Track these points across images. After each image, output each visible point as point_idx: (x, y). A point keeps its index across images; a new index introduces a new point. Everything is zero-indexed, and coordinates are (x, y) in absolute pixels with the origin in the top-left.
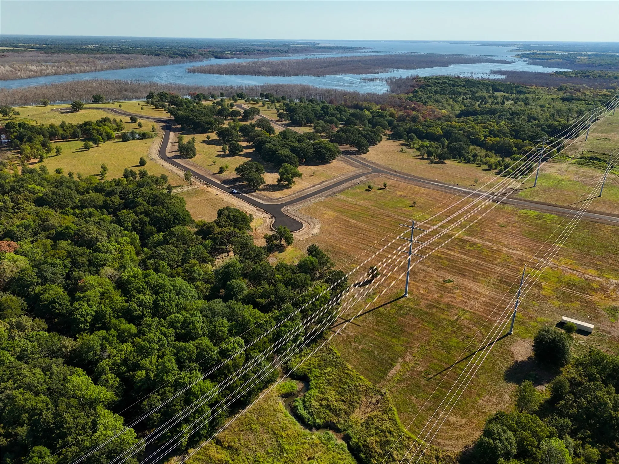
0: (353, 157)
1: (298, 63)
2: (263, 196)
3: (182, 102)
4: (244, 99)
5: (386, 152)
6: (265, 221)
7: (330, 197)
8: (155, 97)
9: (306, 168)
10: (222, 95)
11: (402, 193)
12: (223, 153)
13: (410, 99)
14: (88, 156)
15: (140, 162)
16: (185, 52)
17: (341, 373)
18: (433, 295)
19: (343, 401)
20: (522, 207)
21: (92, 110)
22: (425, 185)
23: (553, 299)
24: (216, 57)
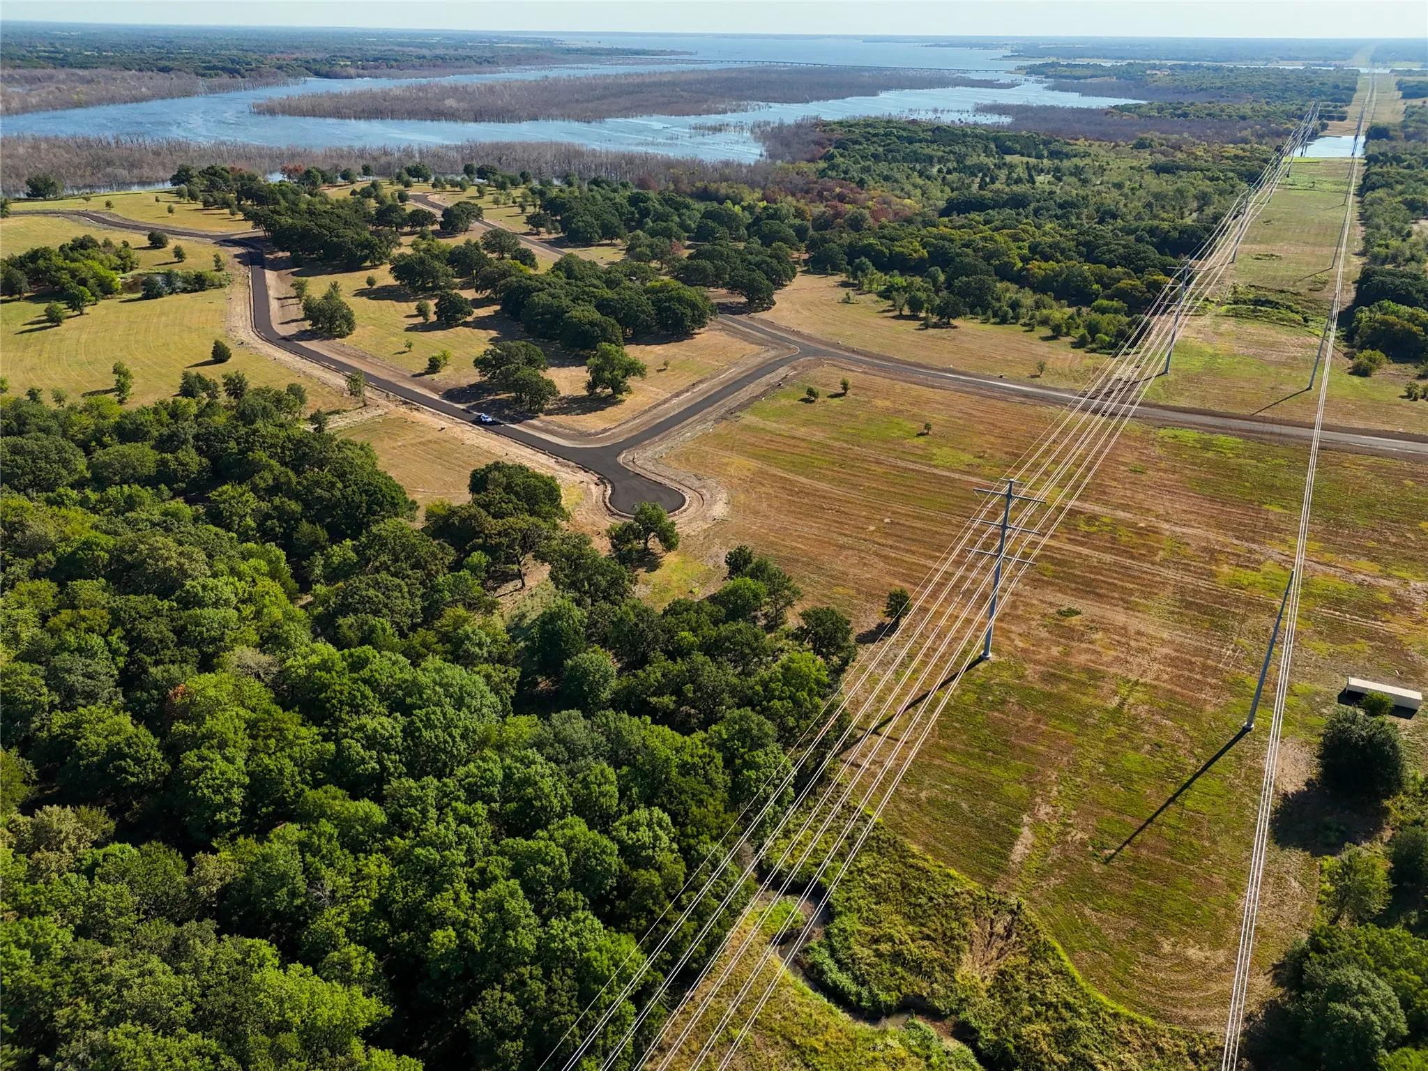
0: (743, 318)
1: (530, 88)
2: (560, 426)
3: (272, 192)
4: (426, 180)
5: (812, 303)
6: (587, 492)
7: (724, 423)
8: (195, 180)
9: (642, 351)
10: (366, 171)
11: (888, 403)
12: (420, 320)
13: (822, 173)
14: (61, 341)
15: (214, 353)
16: (233, 61)
17: (899, 868)
18: (1048, 648)
19: (928, 938)
20: (1160, 424)
21: (36, 218)
22: (931, 381)
23: (1310, 638)
24: (318, 74)
